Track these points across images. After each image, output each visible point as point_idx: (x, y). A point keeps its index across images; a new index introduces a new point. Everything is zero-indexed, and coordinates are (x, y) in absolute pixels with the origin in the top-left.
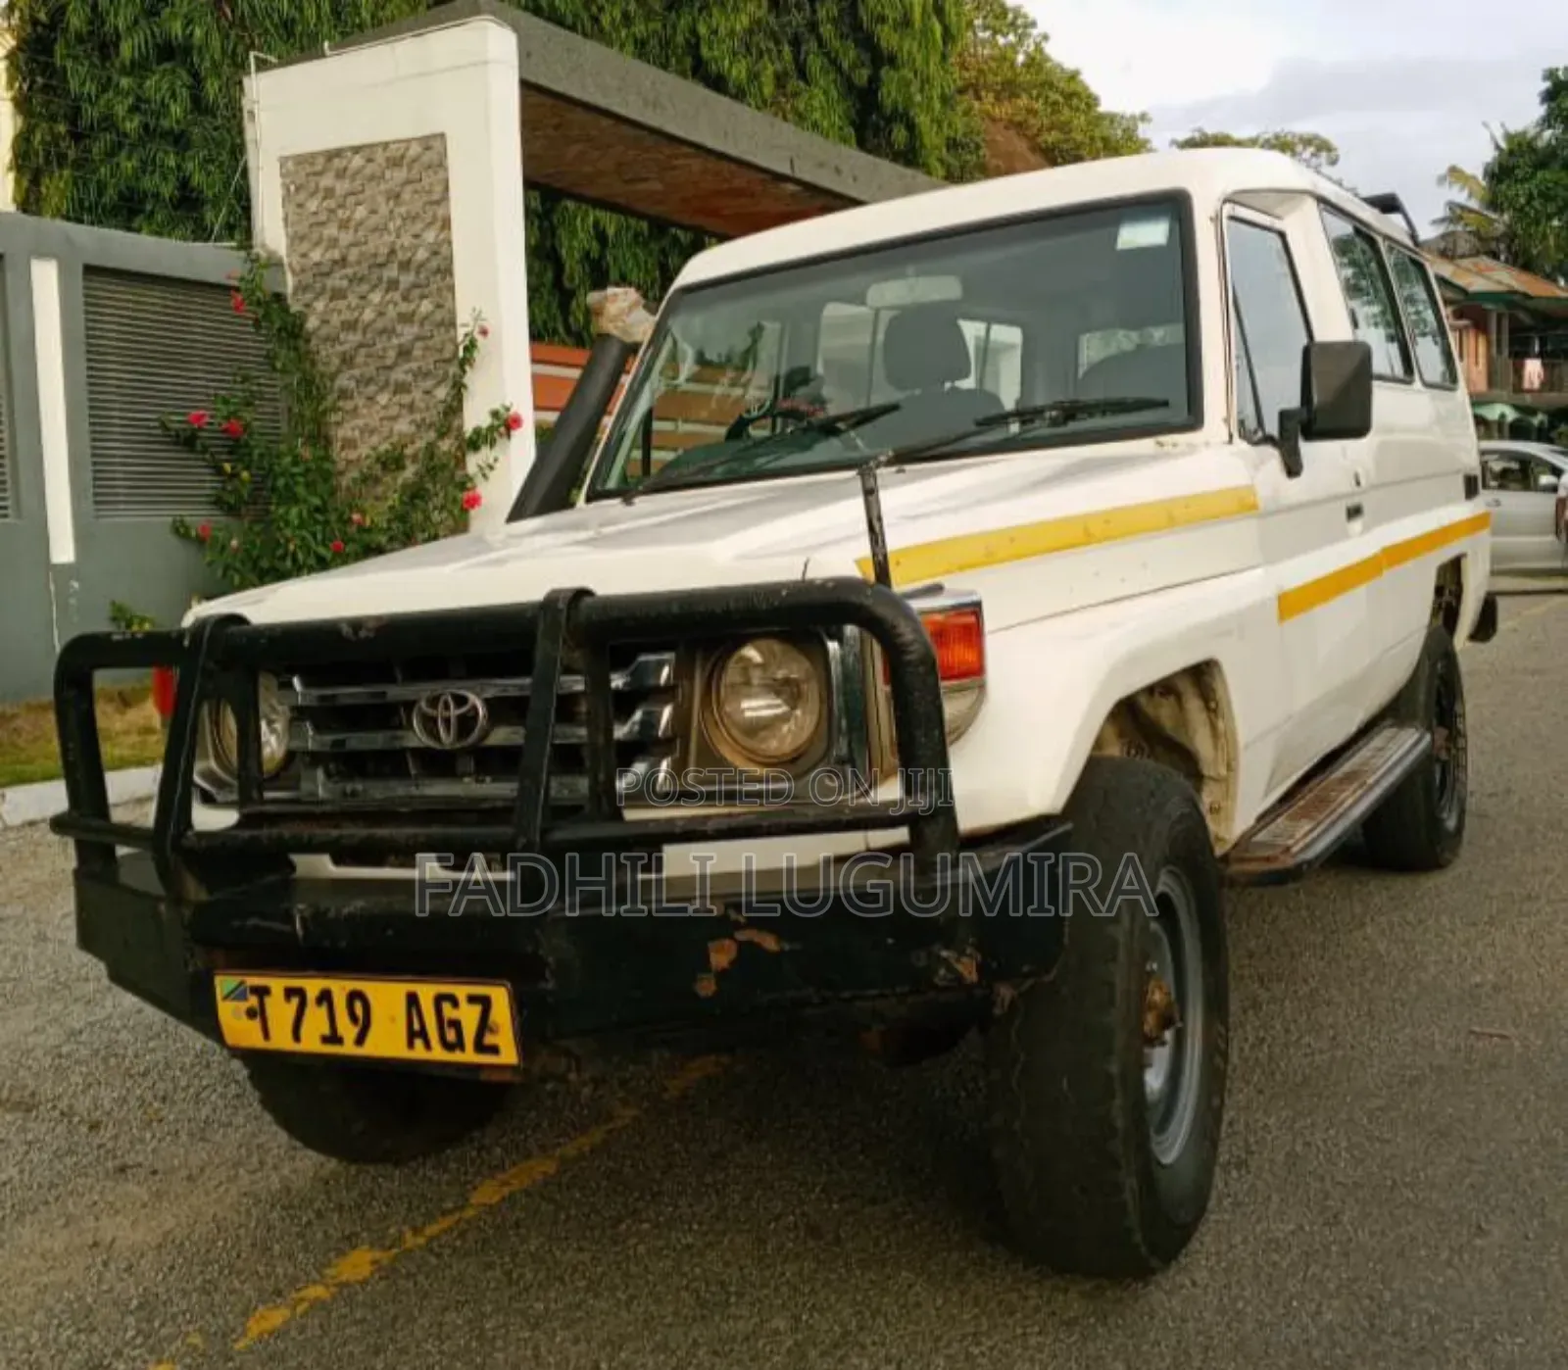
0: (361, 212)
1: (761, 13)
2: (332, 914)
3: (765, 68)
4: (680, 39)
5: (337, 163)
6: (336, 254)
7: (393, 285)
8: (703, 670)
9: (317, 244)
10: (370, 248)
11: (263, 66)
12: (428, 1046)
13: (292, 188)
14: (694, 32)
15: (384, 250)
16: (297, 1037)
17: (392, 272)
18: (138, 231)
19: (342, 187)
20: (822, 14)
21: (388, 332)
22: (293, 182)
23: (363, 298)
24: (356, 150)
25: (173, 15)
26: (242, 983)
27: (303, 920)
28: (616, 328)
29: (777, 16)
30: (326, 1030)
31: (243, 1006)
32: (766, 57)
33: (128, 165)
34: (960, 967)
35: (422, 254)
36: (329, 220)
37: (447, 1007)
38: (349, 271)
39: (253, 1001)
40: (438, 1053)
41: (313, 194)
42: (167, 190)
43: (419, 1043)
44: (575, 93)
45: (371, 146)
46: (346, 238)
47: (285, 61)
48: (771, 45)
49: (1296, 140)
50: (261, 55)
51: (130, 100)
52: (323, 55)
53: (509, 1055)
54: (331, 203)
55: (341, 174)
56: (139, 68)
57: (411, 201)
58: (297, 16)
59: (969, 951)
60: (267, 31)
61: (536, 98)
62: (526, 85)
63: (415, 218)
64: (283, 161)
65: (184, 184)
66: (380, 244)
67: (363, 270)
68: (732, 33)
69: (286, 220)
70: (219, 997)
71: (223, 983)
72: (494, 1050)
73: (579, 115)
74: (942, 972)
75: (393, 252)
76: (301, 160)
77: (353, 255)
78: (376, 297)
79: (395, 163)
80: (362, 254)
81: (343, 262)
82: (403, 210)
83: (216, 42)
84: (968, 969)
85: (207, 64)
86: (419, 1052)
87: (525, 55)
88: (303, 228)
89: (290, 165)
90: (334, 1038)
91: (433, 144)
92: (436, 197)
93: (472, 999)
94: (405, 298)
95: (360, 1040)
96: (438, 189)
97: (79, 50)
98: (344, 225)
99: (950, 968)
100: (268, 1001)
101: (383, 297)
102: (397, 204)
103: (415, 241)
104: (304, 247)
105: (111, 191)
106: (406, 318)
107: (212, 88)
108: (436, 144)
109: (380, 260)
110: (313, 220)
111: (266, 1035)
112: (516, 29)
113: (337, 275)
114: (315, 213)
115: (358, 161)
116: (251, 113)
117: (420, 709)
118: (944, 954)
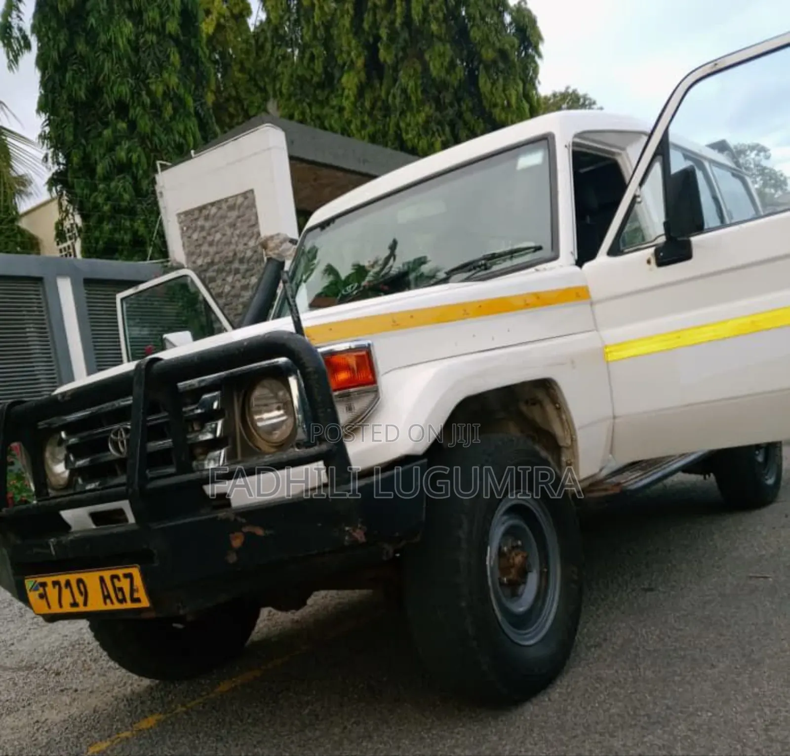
0: (218, 236)
1: (432, 111)
2: (64, 542)
3: (437, 140)
4: (391, 132)
5: (205, 212)
6: (208, 260)
7: (237, 271)
8: (238, 401)
9: (199, 256)
10: (224, 254)
11: (164, 168)
12: (112, 603)
13: (185, 228)
14: (398, 125)
15: (231, 254)
16: (61, 606)
17: (236, 265)
18: (117, 259)
19: (208, 225)
20: (464, 107)
21: (238, 296)
22: (185, 226)
23: (224, 280)
24: (212, 204)
25: (121, 149)
26: (36, 582)
27: (54, 546)
28: (274, 254)
29: (441, 112)
30: (71, 601)
31: (37, 593)
32: (436, 134)
33: (107, 227)
34: (355, 534)
35: (249, 253)
36: (204, 242)
37: (116, 581)
38: (216, 267)
39: (41, 590)
40: (117, 606)
41: (195, 230)
42: (127, 238)
43: (108, 601)
44: (320, 159)
45: (219, 202)
46: (212, 250)
47: (175, 164)
48: (440, 128)
49: (747, 148)
50: (164, 163)
51: (105, 195)
52: (191, 158)
53: (145, 603)
54: (204, 234)
55: (207, 218)
56: (107, 178)
57: (242, 228)
58: (184, 142)
59: (359, 526)
60: (169, 151)
61: (299, 165)
62: (292, 158)
63: (244, 235)
64: (179, 215)
65: (135, 233)
66: (228, 252)
67: (222, 265)
68: (417, 124)
69: (184, 245)
70: (28, 590)
71: (29, 583)
72: (138, 600)
73: (325, 172)
74: (347, 538)
75: (235, 254)
76: (187, 213)
77: (217, 260)
78: (230, 279)
79: (231, 208)
80: (221, 258)
81: (212, 263)
82: (238, 232)
83: (144, 159)
84: (359, 535)
85: (141, 172)
86: (109, 607)
87: (290, 143)
88: (192, 248)
89: (182, 216)
90: (75, 604)
91: (248, 195)
92: (252, 222)
93: (126, 576)
94: (244, 277)
95: (85, 604)
96: (253, 218)
97: (79, 175)
98: (211, 244)
99: (350, 535)
100: (47, 589)
101: (233, 278)
102: (235, 229)
103: (245, 247)
104: (194, 258)
105: (101, 243)
106: (245, 288)
107: (144, 184)
108: (249, 195)
109: (230, 259)
110: (196, 243)
111: (49, 606)
112: (284, 130)
113: (211, 269)
114: (197, 240)
115: (214, 210)
116: (161, 193)
117: (111, 439)
118: (347, 528)
